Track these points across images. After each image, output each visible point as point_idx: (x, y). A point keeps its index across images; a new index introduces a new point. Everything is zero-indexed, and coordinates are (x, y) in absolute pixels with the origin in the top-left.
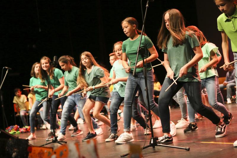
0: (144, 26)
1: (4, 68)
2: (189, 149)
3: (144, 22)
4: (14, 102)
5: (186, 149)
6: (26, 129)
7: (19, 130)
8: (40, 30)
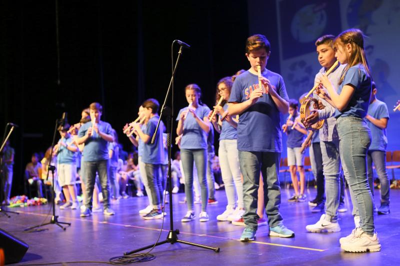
0: (174, 78)
1: (8, 124)
2: (219, 249)
3: (173, 73)
4: (27, 169)
5: (214, 250)
6: (36, 202)
7: (26, 202)
8: (59, 82)
